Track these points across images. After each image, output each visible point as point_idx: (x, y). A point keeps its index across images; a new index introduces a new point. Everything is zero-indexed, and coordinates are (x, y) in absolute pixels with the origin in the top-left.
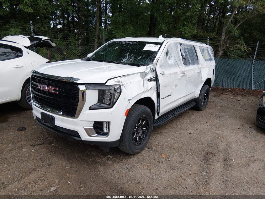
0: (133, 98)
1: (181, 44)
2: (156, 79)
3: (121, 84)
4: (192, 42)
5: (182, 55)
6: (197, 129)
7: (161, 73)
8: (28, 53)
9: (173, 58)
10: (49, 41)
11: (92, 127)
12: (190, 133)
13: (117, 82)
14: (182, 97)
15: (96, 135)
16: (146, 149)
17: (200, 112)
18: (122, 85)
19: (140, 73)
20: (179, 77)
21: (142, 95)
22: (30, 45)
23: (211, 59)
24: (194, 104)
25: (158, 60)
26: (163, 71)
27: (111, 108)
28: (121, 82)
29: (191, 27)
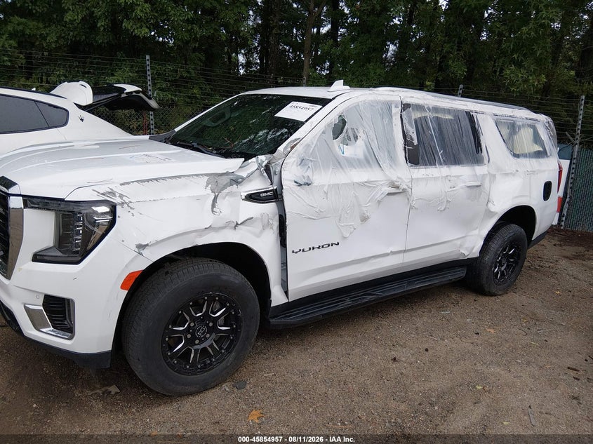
0: (158, 242)
1: (405, 106)
2: (276, 196)
3: (117, 200)
4: (462, 103)
5: (405, 136)
6: (427, 350)
7: (296, 182)
8: (82, 120)
9: (360, 142)
10: (141, 95)
11: (41, 308)
12: (394, 359)
13: (103, 194)
14: (393, 253)
15: (52, 328)
16: (226, 386)
17: (485, 299)
18: (122, 204)
19: (207, 175)
20: (378, 197)
21: (200, 236)
22: (91, 102)
23: (541, 154)
24: (461, 273)
25: (295, 145)
26: (306, 175)
27: (77, 263)
28: (121, 196)
29: (532, 68)
